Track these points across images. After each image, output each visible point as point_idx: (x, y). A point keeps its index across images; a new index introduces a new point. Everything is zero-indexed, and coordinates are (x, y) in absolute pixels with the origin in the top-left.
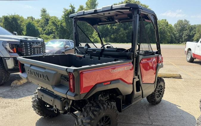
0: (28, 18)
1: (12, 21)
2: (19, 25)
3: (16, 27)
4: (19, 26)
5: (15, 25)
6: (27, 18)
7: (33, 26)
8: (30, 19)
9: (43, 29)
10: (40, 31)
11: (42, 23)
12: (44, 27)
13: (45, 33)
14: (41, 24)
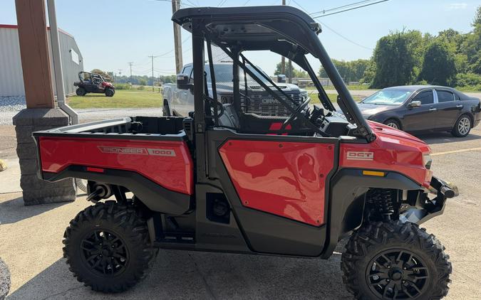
0: (441, 34)
1: (394, 48)
2: (407, 53)
3: (400, 59)
4: (407, 55)
5: (399, 53)
6: (437, 35)
7: (443, 52)
8: (444, 35)
9: (469, 59)
10: (458, 65)
11: (472, 43)
12: (475, 54)
13: (475, 68)
14: (469, 46)
